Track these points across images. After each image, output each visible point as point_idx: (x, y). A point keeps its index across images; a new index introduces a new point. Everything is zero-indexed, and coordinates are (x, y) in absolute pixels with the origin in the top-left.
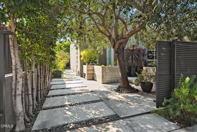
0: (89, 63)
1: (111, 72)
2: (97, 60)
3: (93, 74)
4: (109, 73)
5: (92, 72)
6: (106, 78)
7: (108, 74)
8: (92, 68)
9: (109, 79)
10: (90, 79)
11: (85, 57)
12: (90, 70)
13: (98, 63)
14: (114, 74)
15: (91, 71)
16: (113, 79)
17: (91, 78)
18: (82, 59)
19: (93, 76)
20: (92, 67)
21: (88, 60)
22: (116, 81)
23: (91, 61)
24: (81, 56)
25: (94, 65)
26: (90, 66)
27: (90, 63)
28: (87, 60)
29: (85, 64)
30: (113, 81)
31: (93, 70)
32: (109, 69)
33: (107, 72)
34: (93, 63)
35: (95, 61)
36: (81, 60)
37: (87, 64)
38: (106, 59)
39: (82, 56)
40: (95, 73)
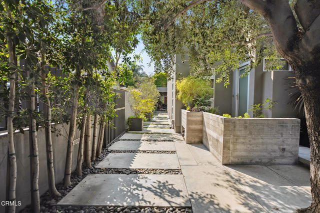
0: (192, 106)
1: (251, 133)
2: (212, 100)
3: (202, 131)
4: (244, 138)
5: (199, 127)
6: (235, 150)
7: (243, 141)
8: (200, 119)
9: (243, 154)
10: (193, 141)
11: (184, 93)
12: (195, 122)
13: (213, 106)
14: (261, 141)
15: (196, 124)
16: (256, 154)
17: (197, 140)
18: (179, 96)
19: (200, 135)
20: (199, 116)
21: (191, 99)
22: (265, 160)
23: (199, 103)
24: (177, 92)
25: (204, 110)
26: (194, 113)
27: (196, 107)
28: (189, 99)
29: (185, 108)
30: (257, 160)
31: (202, 122)
32: (246, 127)
33: (238, 133)
34: (201, 105)
35: (207, 101)
36: (177, 100)
37: (188, 108)
38: (231, 96)
39: (179, 92)
40: (204, 129)
